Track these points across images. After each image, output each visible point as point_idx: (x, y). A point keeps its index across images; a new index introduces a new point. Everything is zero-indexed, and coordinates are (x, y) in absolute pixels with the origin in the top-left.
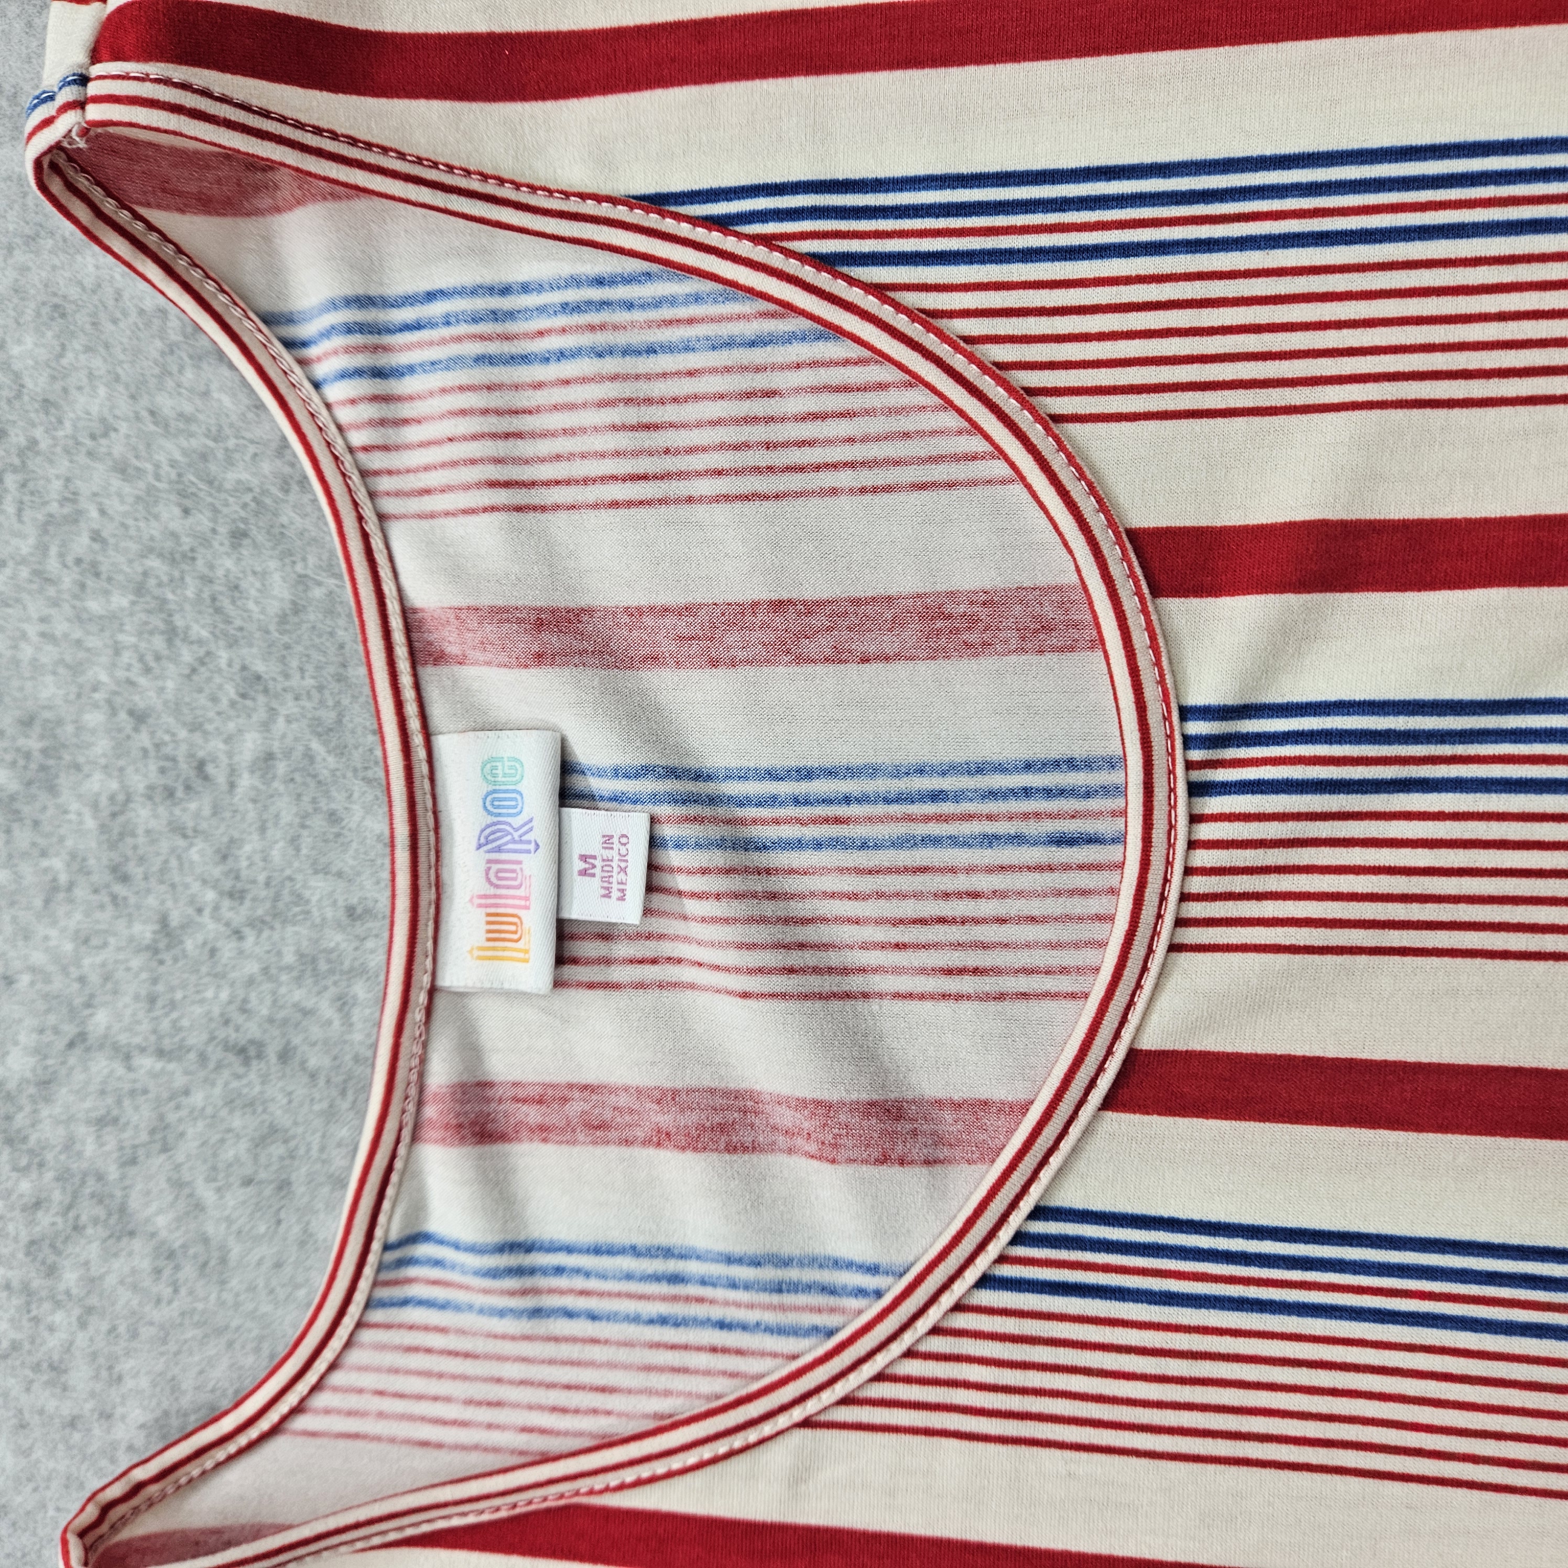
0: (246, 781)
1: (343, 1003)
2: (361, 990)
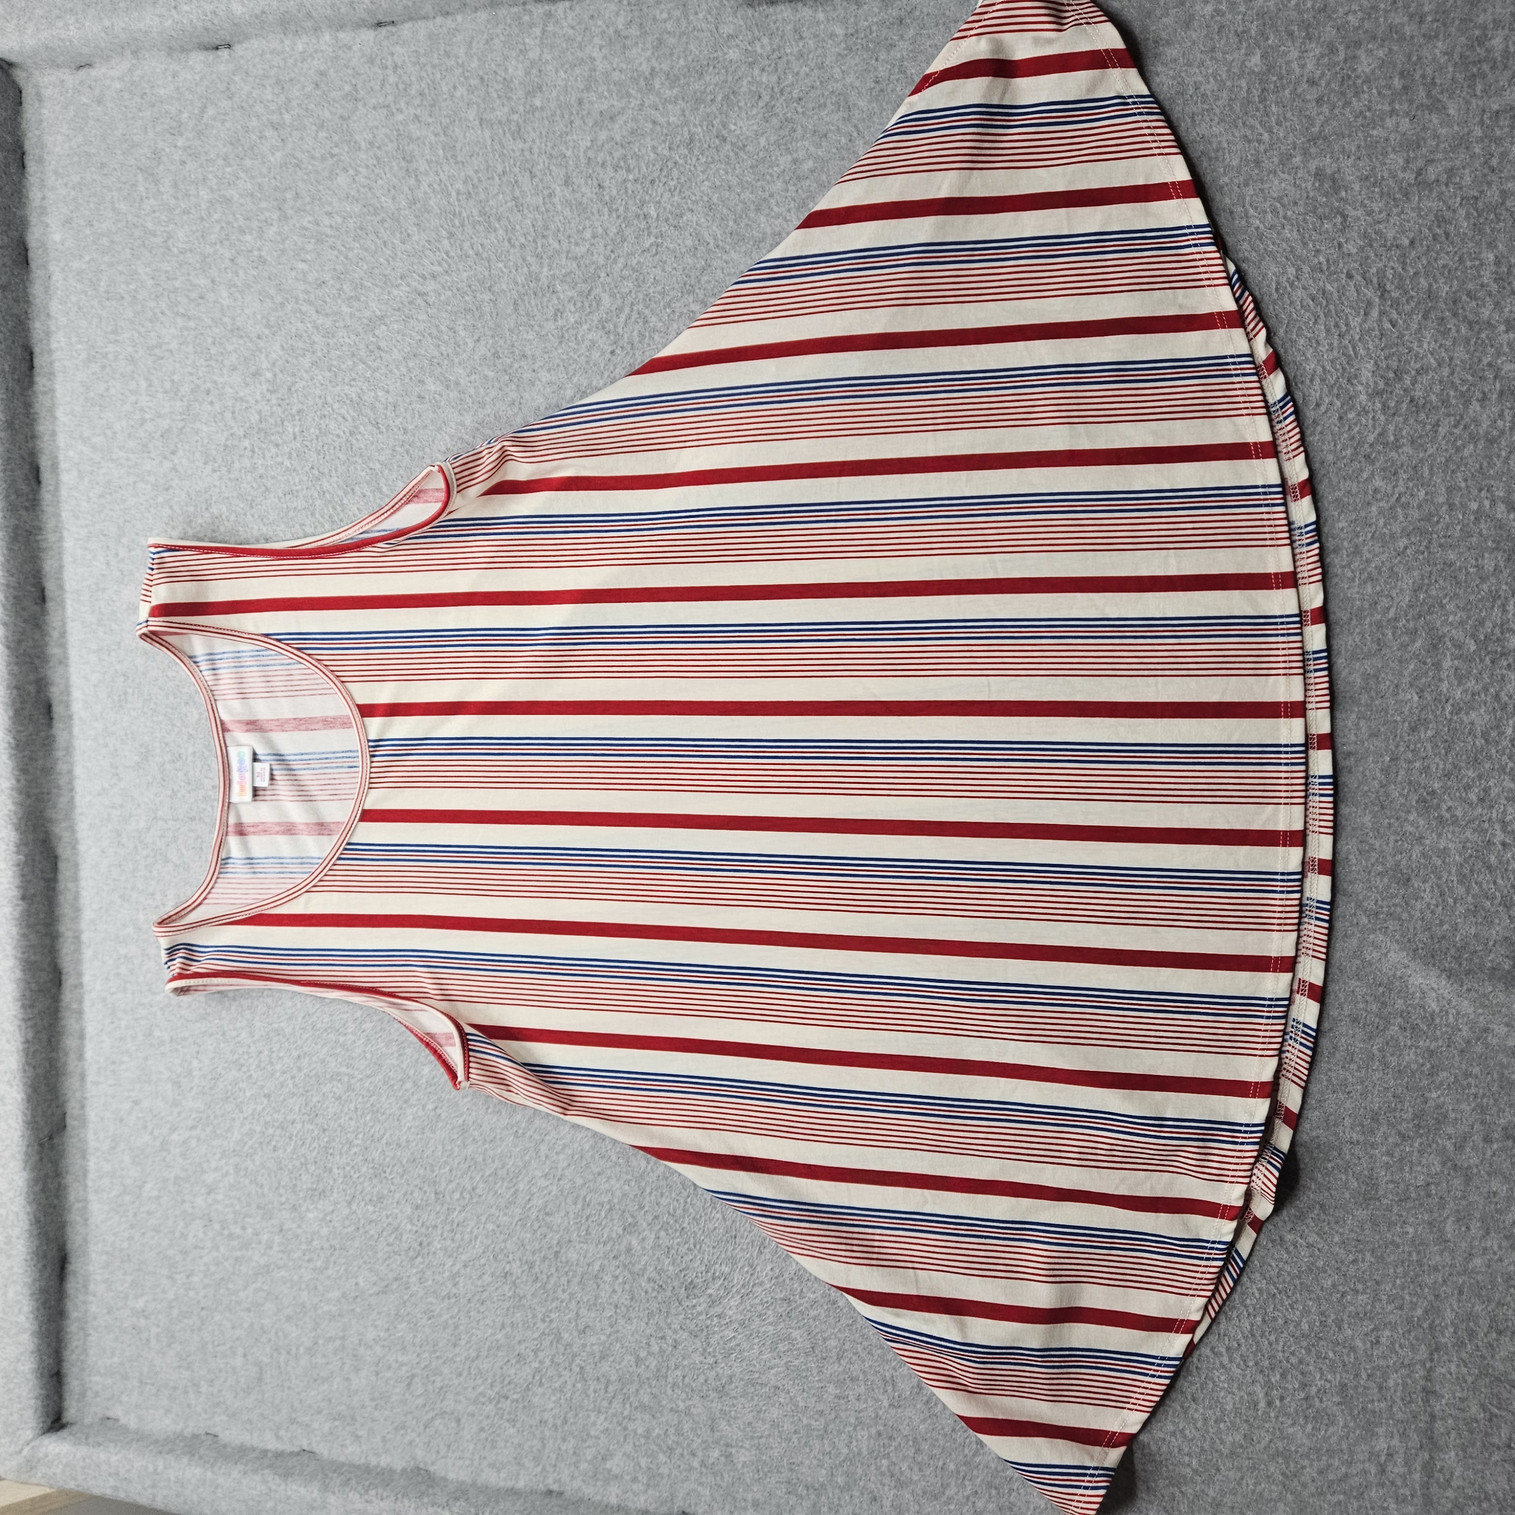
0: (190, 758)
1: (212, 807)
2: (215, 804)
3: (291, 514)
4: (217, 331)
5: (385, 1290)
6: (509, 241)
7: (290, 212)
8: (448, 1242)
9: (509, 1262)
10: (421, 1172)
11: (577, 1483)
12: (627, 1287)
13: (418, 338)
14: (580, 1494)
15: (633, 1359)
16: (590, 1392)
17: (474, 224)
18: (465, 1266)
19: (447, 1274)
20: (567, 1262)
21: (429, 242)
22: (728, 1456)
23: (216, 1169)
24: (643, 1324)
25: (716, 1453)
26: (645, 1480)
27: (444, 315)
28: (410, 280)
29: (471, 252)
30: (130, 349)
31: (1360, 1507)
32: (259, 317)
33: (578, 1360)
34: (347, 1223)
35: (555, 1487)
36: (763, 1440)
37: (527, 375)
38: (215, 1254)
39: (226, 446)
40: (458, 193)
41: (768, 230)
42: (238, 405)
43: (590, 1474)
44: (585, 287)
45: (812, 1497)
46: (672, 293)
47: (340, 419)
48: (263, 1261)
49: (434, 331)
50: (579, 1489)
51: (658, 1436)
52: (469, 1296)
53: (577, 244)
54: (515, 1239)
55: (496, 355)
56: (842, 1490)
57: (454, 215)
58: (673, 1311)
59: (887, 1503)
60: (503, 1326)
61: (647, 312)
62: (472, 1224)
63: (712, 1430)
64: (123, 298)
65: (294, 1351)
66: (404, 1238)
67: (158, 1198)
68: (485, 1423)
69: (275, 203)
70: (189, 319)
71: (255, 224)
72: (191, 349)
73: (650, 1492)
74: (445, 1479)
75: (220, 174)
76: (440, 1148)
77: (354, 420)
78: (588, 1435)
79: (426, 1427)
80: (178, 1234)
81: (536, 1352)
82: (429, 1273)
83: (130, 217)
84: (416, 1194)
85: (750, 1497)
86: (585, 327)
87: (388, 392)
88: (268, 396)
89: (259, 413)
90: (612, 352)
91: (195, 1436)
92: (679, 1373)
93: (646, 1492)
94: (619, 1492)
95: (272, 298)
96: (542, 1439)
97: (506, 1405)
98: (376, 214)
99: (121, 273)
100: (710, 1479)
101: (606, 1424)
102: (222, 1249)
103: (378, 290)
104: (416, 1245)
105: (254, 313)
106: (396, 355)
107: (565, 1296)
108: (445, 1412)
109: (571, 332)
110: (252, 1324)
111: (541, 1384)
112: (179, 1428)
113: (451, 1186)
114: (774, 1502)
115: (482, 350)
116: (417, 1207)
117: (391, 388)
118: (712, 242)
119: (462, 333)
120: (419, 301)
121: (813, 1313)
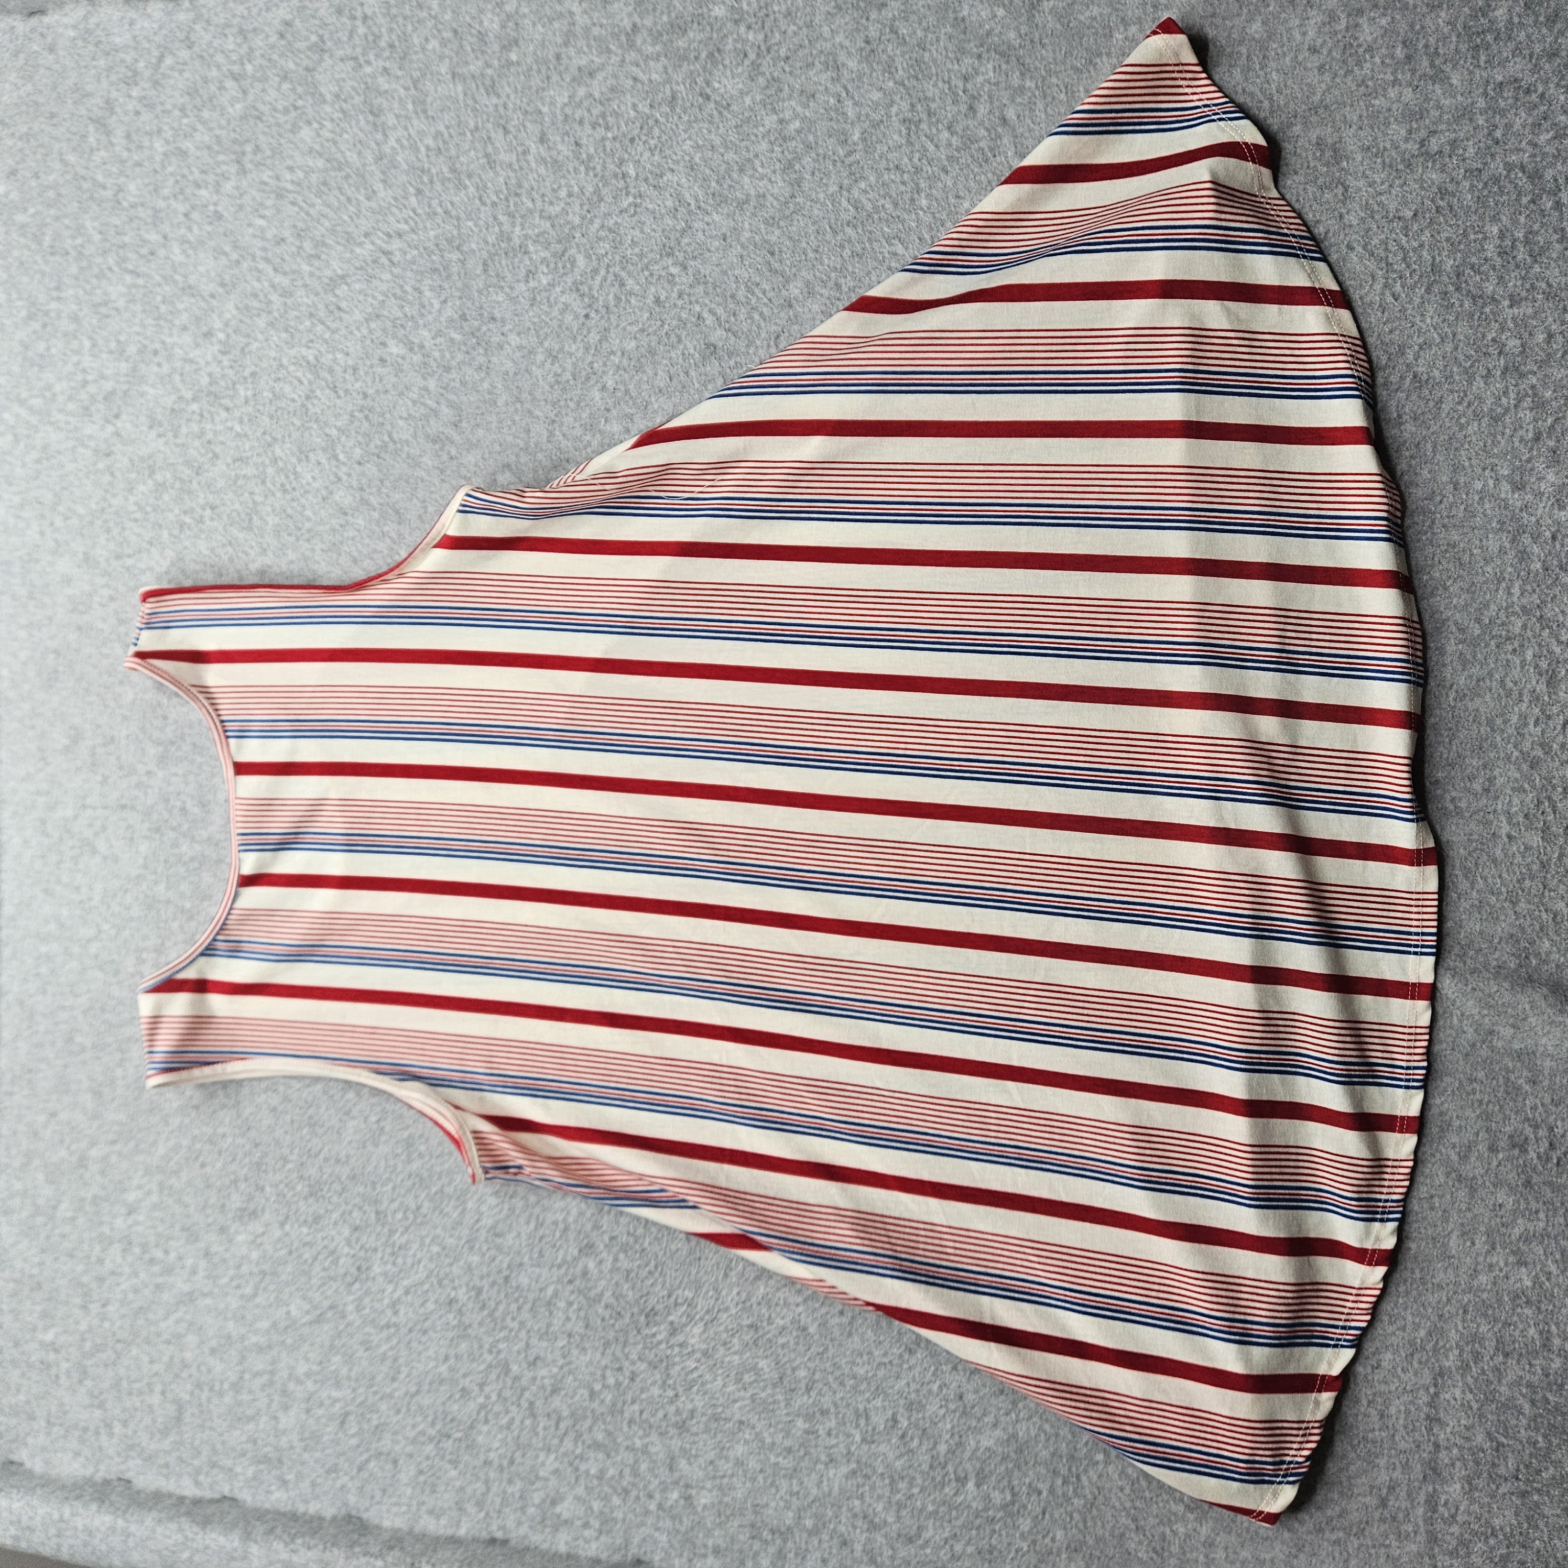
3: (240, 482)
4: (167, 288)
5: (319, 1320)
6: (480, 199)
7: (249, 166)
8: (389, 1267)
9: (454, 1288)
10: (361, 1189)
11: (523, 1530)
12: (582, 1314)
13: (381, 298)
14: (526, 1542)
15: (586, 1393)
16: (540, 1429)
17: (444, 181)
18: (407, 1293)
19: (386, 1301)
20: (518, 1287)
21: (396, 199)
22: (688, 1498)
23: (139, 1187)
24: (598, 1356)
25: (675, 1495)
26: (597, 1526)
27: (409, 274)
28: (373, 238)
29: (439, 210)
30: (74, 307)
31: (1361, 1545)
32: (213, 274)
33: (527, 1394)
34: (279, 1245)
35: (499, 1535)
36: (725, 1480)
37: (496, 339)
38: (135, 1281)
39: (173, 410)
40: (428, 148)
41: (753, 192)
42: (187, 367)
43: (538, 1519)
44: (560, 248)
45: (778, 1541)
46: (650, 256)
47: (296, 382)
48: (186, 1288)
49: (398, 292)
50: (525, 1537)
51: (613, 1477)
52: (410, 1325)
53: (551, 203)
54: (462, 1263)
55: (464, 317)
56: (810, 1533)
57: (423, 171)
58: (631, 1340)
59: (858, 1548)
60: (447, 1358)
61: (623, 274)
62: (415, 1247)
63: (671, 1469)
64: (67, 253)
65: (217, 1387)
66: (342, 1261)
67: (73, 1219)
68: (425, 1464)
69: (234, 157)
70: (138, 275)
71: (211, 178)
72: (138, 308)
73: (603, 1539)
74: (378, 1527)
75: (176, 125)
76: (383, 1163)
77: (310, 383)
78: (537, 1477)
79: (360, 1469)
80: (93, 1259)
81: (482, 1386)
82: (367, 1301)
83: (78, 169)
84: (355, 1214)
85: (710, 1543)
86: (558, 289)
87: (347, 354)
88: (220, 357)
89: (210, 375)
90: (587, 316)
91: (106, 1482)
92: (636, 1407)
93: (597, 1538)
94: (569, 1539)
95: (226, 254)
96: (487, 1482)
97: (448, 1444)
98: (340, 169)
99: (68, 227)
100: (668, 1523)
101: (556, 1465)
102: (142, 1275)
103: (339, 248)
104: (353, 1270)
105: (208, 271)
106: (358, 316)
107: (515, 1325)
108: (381, 1454)
109: (545, 294)
110: (172, 1358)
111: (486, 1421)
112: (89, 1472)
113: (395, 1205)
114: (736, 1547)
115: (449, 312)
116: (356, 1229)
117: (351, 350)
118: (693, 202)
119: (428, 294)
120: (384, 260)
121: (782, 1340)
